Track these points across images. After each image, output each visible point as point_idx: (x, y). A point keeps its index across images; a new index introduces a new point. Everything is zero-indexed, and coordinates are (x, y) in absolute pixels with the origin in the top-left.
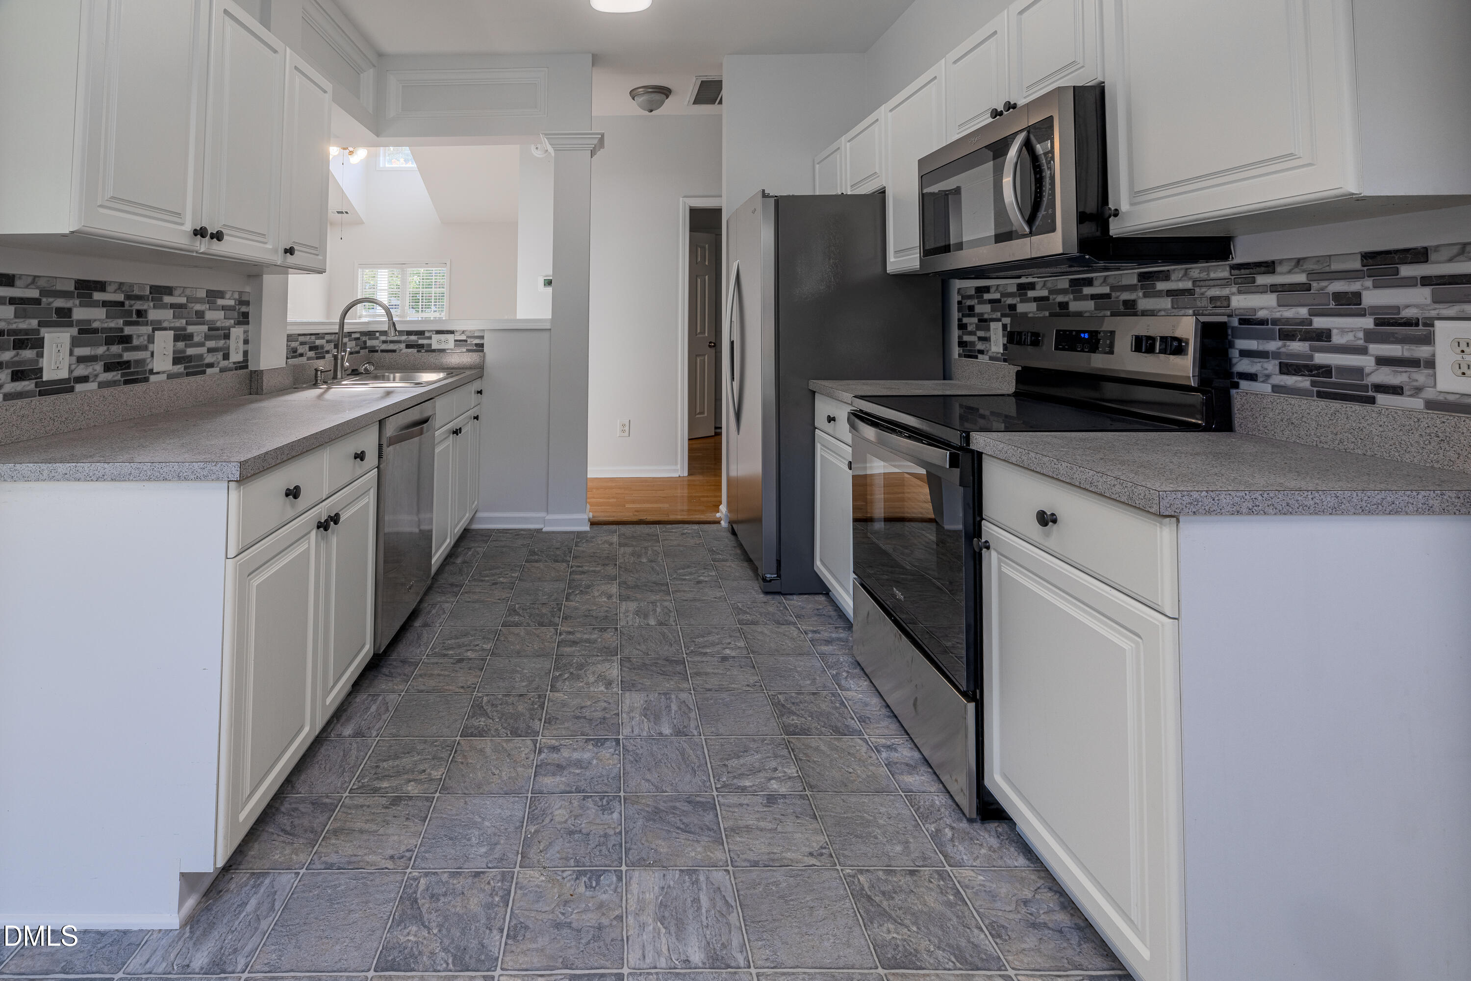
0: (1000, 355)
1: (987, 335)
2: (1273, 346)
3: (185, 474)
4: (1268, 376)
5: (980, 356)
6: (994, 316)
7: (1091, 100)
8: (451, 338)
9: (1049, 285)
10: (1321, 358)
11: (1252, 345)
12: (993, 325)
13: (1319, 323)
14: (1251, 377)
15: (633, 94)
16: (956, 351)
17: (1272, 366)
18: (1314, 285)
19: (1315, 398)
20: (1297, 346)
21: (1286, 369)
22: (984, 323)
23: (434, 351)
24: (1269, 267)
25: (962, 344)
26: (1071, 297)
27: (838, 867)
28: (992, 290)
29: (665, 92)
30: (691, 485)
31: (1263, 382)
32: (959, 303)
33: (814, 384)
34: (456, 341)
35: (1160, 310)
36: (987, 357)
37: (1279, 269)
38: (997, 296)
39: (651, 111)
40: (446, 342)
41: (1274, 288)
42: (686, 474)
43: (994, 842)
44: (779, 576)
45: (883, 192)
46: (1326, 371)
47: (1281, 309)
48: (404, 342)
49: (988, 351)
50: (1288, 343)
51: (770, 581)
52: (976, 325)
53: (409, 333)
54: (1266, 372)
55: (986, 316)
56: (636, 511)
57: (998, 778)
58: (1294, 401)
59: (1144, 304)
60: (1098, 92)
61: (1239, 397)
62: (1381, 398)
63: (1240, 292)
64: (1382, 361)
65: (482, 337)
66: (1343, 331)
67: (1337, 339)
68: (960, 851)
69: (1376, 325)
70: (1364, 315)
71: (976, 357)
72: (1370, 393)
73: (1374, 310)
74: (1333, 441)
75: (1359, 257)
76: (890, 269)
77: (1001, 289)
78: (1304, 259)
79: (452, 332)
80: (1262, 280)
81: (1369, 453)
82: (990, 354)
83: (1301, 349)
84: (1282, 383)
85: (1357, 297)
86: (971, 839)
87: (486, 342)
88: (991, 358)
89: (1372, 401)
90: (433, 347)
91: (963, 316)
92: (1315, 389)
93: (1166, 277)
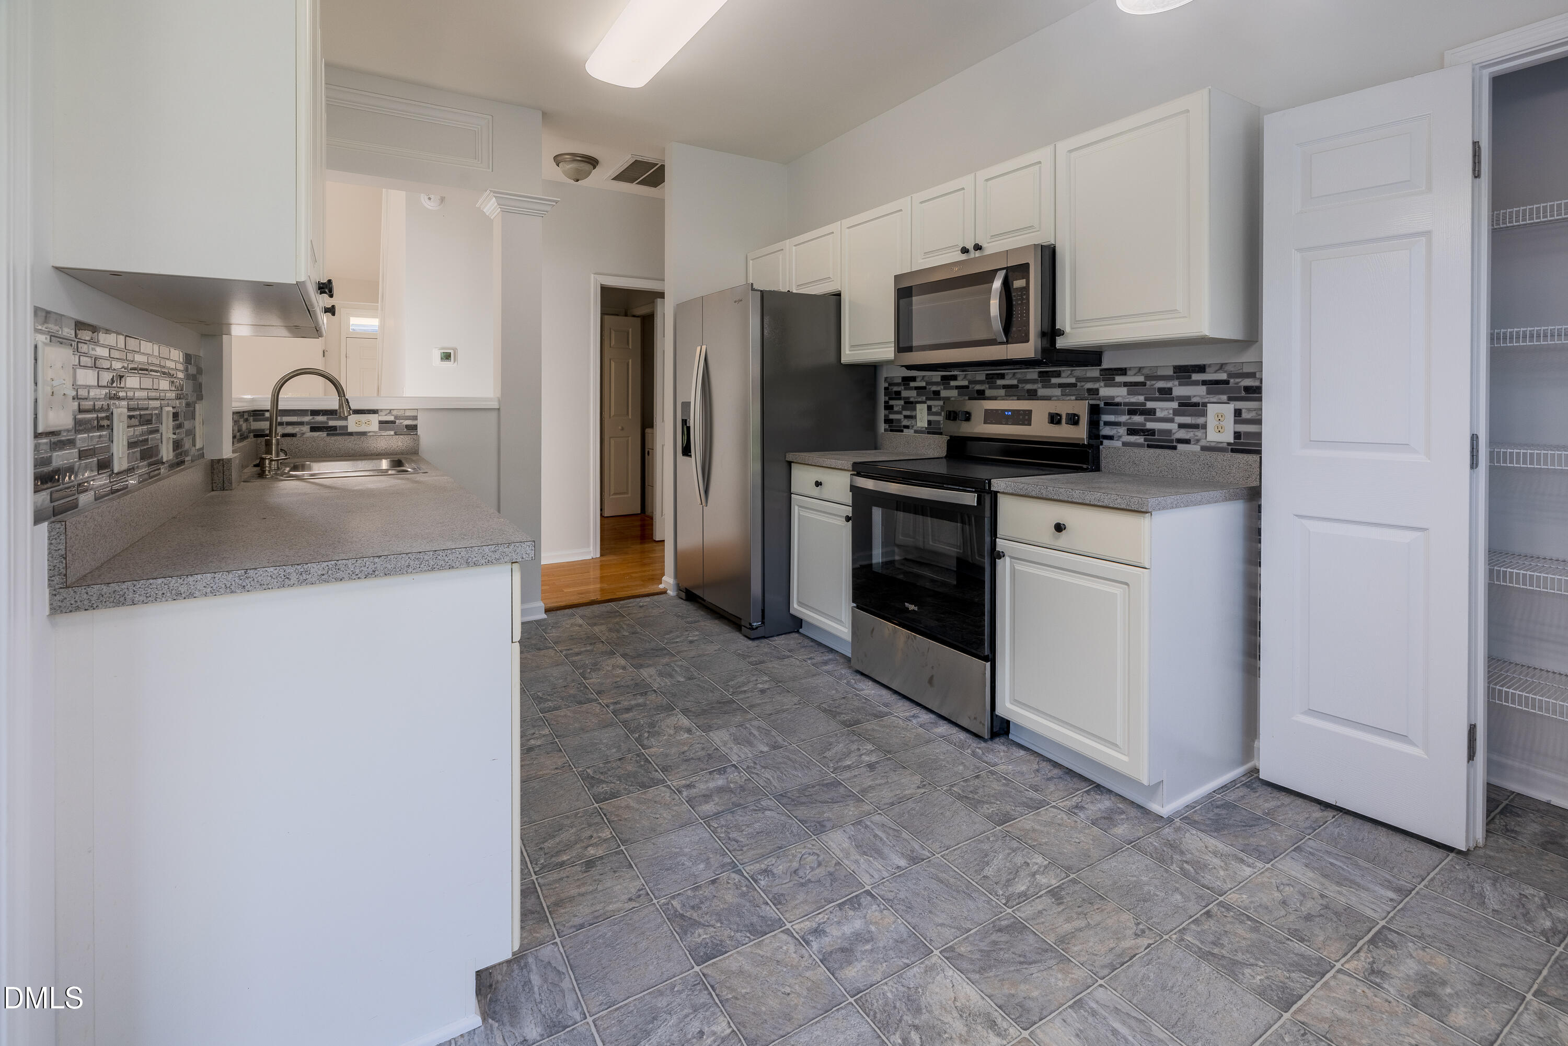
0: (924, 429)
1: (913, 414)
2: (1124, 418)
3: (475, 559)
4: (1120, 437)
5: (905, 430)
6: (920, 400)
7: (1047, 254)
8: (374, 419)
9: (969, 377)
10: (1150, 425)
11: (1111, 418)
12: (918, 406)
13: (1150, 405)
14: (1110, 438)
15: (558, 160)
16: (882, 427)
17: (1122, 431)
18: (1148, 383)
19: (1146, 448)
20: (1138, 419)
21: (1131, 432)
22: (910, 404)
23: (351, 434)
24: (1123, 371)
25: (887, 421)
26: (987, 386)
27: (938, 788)
28: (918, 379)
29: (593, 162)
30: (602, 567)
31: (1117, 440)
32: (886, 389)
33: (790, 457)
34: (381, 422)
35: (1053, 396)
36: (913, 431)
37: (1128, 373)
38: (923, 384)
39: (577, 181)
40: (368, 423)
41: (1126, 384)
42: (598, 555)
43: (1003, 748)
44: (763, 623)
45: (838, 295)
46: (1152, 432)
47: (1129, 396)
48: (308, 423)
49: (913, 426)
50: (1132, 417)
51: (757, 628)
52: (902, 406)
53: (315, 413)
54: (1120, 434)
55: (912, 400)
56: (579, 594)
57: (1008, 705)
58: (1136, 450)
59: (1042, 392)
60: (1051, 250)
61: (1104, 450)
62: (1180, 446)
63: (1106, 386)
64: (1181, 426)
65: (415, 418)
66: (1162, 409)
67: (1159, 414)
68: (990, 757)
69: (1179, 406)
70: (1173, 401)
71: (902, 431)
72: (1175, 444)
73: (1179, 398)
74: (1157, 471)
75: (1172, 368)
76: (844, 360)
77: (926, 379)
78: (1144, 367)
79: (374, 412)
80: (1119, 379)
81: (1175, 477)
82: (915, 428)
83: (1139, 420)
84: (1128, 441)
85: (1169, 391)
86: (992, 750)
87: (420, 423)
88: (916, 432)
89: (1175, 448)
90: (349, 430)
91: (890, 399)
92: (1146, 443)
93: (1058, 375)
